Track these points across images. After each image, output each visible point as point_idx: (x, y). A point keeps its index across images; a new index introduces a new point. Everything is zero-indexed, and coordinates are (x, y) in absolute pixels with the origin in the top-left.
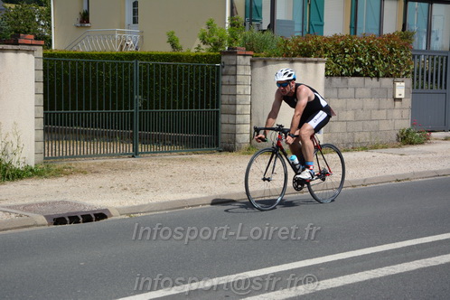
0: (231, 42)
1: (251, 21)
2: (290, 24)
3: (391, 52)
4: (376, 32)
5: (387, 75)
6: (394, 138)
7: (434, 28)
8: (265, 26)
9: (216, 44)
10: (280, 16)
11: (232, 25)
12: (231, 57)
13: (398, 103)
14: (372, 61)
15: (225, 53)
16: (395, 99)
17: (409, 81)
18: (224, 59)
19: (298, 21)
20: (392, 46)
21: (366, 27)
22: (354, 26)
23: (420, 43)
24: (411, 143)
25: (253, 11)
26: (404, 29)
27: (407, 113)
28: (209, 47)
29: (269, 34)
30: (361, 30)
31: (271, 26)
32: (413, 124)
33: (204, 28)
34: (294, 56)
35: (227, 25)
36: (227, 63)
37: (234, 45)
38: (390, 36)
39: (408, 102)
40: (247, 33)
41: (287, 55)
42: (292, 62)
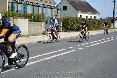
0: (8, 14)
1: (13, 10)
2: (21, 11)
3: (41, 17)
4: (38, 13)
5: (40, 21)
6: (42, 33)
7: (48, 13)
8: (16, 11)
9: (5, 14)
10: (19, 9)
11: (9, 10)
12: (9, 17)
13: (42, 27)
14: (37, 19)
15: (8, 16)
16: (42, 26)
17: (44, 23)
18: (7, 17)
19: (23, 10)
20: (41, 16)
21: (36, 12)
22: (33, 12)
23: (45, 16)
24: (45, 34)
25: (13, 8)
26: (43, 13)
27: (44, 29)
28: (4, 15)
29: (17, 12)
30: (35, 13)
31: (17, 11)
32: (45, 31)
33: (3, 11)
34: (22, 17)
35: (8, 10)
36: (8, 18)
37: (10, 14)
38: (40, 14)
39: (44, 27)
40: (12, 12)
41: (21, 17)
42: (22, 18)
